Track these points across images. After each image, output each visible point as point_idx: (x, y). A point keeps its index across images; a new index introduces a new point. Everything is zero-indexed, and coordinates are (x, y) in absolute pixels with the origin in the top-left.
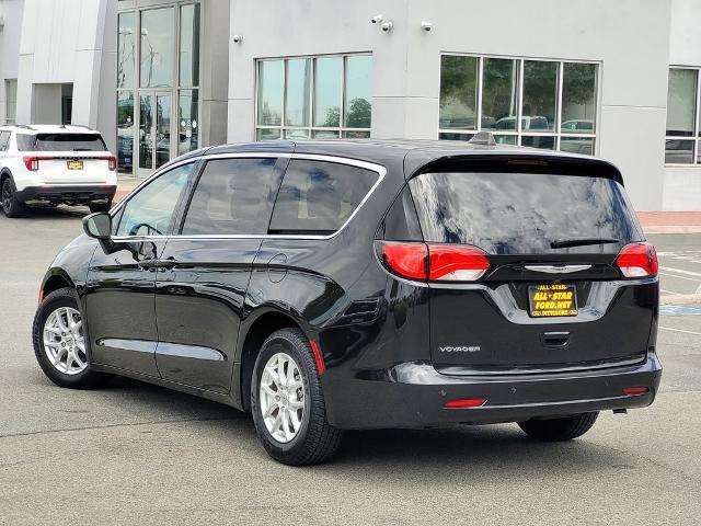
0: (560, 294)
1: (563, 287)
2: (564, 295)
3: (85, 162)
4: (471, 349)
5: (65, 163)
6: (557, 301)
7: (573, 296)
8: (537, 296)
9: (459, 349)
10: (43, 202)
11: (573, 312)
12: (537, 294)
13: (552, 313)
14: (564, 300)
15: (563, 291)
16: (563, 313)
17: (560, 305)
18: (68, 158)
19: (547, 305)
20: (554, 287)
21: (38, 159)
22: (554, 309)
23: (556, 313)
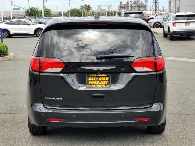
0: (102, 78)
1: (104, 75)
2: (104, 79)
3: (191, 23)
4: (58, 99)
5: (184, 24)
6: (101, 81)
7: (109, 79)
8: (90, 79)
9: (53, 98)
10: (178, 35)
11: (107, 86)
12: (90, 78)
13: (98, 86)
14: (104, 81)
15: (104, 77)
16: (103, 86)
17: (102, 82)
18: (185, 22)
19: (95, 83)
20: (99, 75)
21: (176, 23)
22: (98, 84)
23: (99, 86)
